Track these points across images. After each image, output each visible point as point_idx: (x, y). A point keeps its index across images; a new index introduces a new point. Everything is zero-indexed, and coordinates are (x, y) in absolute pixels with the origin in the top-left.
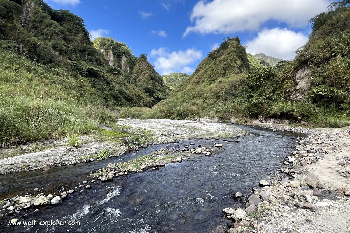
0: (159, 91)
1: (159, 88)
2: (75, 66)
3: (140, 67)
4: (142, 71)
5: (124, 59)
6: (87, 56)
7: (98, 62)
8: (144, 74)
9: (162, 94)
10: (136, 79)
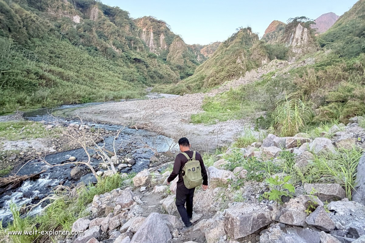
0: (189, 67)
1: (190, 65)
2: (127, 57)
3: (175, 47)
4: (177, 50)
5: (162, 37)
6: (133, 44)
7: (141, 49)
8: (178, 53)
9: (192, 70)
10: (171, 57)
